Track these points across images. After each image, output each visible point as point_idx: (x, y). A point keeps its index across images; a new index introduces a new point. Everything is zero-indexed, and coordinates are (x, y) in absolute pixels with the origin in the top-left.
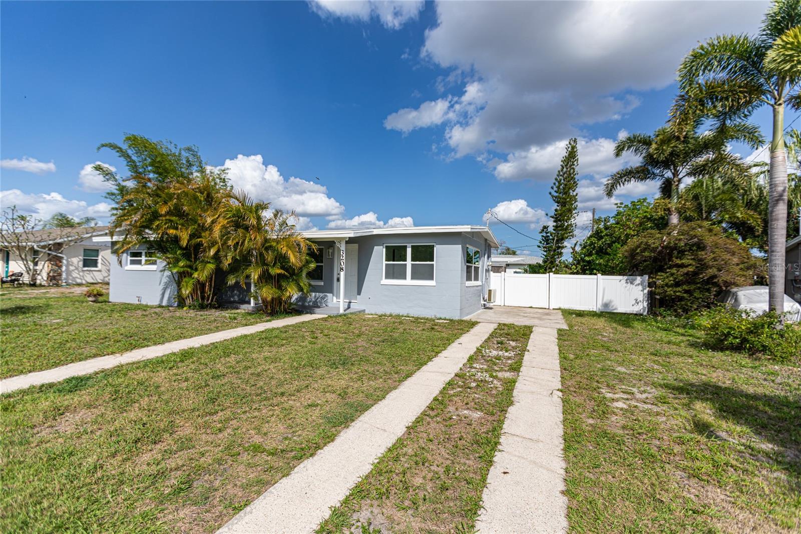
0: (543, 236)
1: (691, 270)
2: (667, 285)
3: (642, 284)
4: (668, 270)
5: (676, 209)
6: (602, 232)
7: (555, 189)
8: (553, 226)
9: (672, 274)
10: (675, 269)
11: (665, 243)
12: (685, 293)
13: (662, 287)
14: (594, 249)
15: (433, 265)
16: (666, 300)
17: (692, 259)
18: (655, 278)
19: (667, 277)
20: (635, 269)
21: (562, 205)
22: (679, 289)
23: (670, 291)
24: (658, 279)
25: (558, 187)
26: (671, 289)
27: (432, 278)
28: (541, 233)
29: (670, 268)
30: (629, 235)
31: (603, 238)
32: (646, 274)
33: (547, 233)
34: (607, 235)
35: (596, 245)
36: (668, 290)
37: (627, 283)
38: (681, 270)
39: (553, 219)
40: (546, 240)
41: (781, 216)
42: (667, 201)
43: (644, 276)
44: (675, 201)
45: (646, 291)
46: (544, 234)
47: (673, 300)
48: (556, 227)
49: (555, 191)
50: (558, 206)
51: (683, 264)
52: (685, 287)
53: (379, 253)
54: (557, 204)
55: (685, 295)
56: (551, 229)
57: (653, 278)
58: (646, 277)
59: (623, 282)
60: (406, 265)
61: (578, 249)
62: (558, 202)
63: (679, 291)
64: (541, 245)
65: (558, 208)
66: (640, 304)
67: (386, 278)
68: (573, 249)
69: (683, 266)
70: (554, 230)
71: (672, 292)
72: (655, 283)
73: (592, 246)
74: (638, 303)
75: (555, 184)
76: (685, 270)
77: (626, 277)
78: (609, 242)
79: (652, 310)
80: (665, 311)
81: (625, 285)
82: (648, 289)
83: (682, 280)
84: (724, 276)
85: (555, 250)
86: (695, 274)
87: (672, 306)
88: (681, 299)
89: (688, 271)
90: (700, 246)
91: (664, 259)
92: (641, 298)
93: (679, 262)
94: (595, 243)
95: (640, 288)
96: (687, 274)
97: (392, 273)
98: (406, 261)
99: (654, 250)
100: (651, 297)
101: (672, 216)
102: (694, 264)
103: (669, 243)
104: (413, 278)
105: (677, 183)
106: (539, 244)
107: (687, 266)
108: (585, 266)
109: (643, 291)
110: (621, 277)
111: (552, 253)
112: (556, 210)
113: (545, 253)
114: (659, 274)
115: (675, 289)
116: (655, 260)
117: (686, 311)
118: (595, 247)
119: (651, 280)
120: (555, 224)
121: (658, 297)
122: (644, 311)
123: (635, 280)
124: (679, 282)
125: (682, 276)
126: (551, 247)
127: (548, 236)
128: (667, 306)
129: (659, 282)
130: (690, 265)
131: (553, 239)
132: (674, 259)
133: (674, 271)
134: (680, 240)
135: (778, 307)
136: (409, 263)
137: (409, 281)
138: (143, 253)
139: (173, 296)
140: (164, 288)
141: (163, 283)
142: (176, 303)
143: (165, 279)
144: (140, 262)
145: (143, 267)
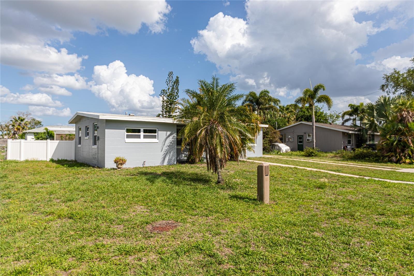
138: (142, 130)
139: (173, 158)
140: (165, 154)
141: (163, 150)
142: (175, 163)
143: (165, 148)
144: (139, 137)
145: (142, 140)
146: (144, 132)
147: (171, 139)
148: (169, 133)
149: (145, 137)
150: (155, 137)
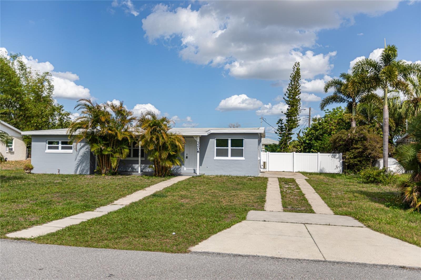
0: (279, 126)
1: (361, 150)
2: (350, 158)
3: (339, 158)
4: (351, 151)
5: (354, 118)
6: (317, 127)
7: (287, 95)
8: (286, 120)
9: (353, 153)
10: (354, 150)
11: (349, 137)
12: (358, 162)
13: (348, 159)
14: (313, 137)
15: (243, 149)
16: (350, 166)
17: (361, 145)
18: (345, 155)
19: (351, 154)
20: (336, 150)
21: (291, 106)
22: (356, 160)
23: (352, 161)
24: (347, 155)
25: (289, 95)
26: (352, 160)
27: (242, 156)
28: (278, 124)
29: (352, 149)
30: (332, 129)
31: (318, 131)
32: (341, 152)
33: (281, 124)
34: (320, 129)
35: (314, 135)
36: (351, 160)
37: (332, 157)
38: (356, 150)
39: (286, 116)
40: (281, 128)
41: (386, 131)
42: (350, 114)
43: (340, 153)
44: (354, 114)
45: (341, 161)
46: (280, 125)
47: (353, 165)
48: (288, 121)
49: (287, 97)
50: (289, 107)
51: (357, 147)
52: (358, 159)
53: (213, 142)
54: (288, 105)
55: (358, 163)
56: (284, 121)
57: (344, 154)
58: (341, 154)
59: (330, 157)
60: (228, 149)
61: (301, 135)
62: (289, 104)
63: (356, 161)
64: (278, 132)
65: (289, 108)
66: (338, 168)
67: (217, 156)
68: (298, 135)
69: (357, 148)
70: (287, 122)
71: (353, 162)
72: (345, 157)
73: (312, 135)
74: (337, 168)
75: (287, 92)
76: (358, 150)
77: (331, 154)
78: (321, 133)
79: (344, 171)
80: (350, 171)
81: (331, 158)
82: (342, 160)
83: (357, 155)
84: (374, 154)
85: (287, 136)
86: (363, 152)
87: (353, 169)
88: (357, 165)
89: (359, 151)
90: (365, 139)
91: (349, 145)
92: (339, 165)
93: (355, 146)
94: (314, 133)
95: (338, 160)
96: (359, 152)
97: (219, 153)
98: (228, 147)
99: (344, 140)
100: (344, 164)
101: (353, 122)
102: (362, 147)
103: (351, 137)
104: (232, 156)
105: (355, 105)
106: (276, 131)
107: (359, 149)
108: (305, 146)
109: (339, 161)
110: (329, 154)
111: (285, 138)
112: (288, 109)
113: (281, 138)
114: (347, 152)
115: (354, 160)
116: (345, 145)
117: (359, 170)
118: (313, 135)
119: (343, 156)
120: (287, 118)
121: (346, 164)
122: (340, 172)
123: (336, 156)
124: (356, 156)
125: (357, 153)
126: (285, 134)
127: (282, 126)
128: (351, 169)
129: (347, 157)
130: (360, 148)
131: (286, 129)
132: (353, 145)
133: (353, 151)
134: (356, 136)
135: (386, 166)
136: (230, 148)
137: (229, 158)
138: (60, 142)
139: (87, 168)
140: (78, 163)
141: (77, 160)
142: (89, 173)
143: (79, 158)
144: (57, 148)
145: (60, 151)
146: (62, 144)
147: (84, 150)
148: (82, 144)
149: (63, 148)
150: (71, 148)
